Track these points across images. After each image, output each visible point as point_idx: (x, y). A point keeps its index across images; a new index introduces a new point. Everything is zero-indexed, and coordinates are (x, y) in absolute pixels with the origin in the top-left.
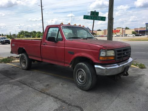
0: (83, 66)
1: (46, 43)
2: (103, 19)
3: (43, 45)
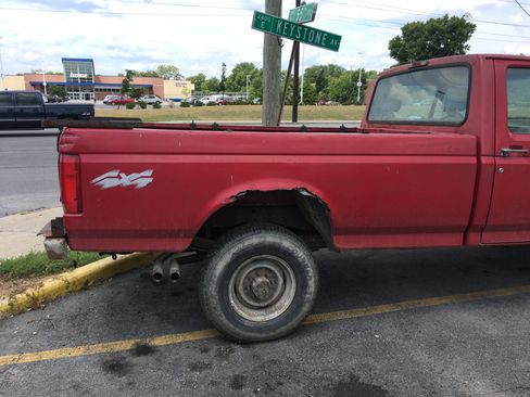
1: (521, 148)
2: (331, 42)
3: (499, 161)
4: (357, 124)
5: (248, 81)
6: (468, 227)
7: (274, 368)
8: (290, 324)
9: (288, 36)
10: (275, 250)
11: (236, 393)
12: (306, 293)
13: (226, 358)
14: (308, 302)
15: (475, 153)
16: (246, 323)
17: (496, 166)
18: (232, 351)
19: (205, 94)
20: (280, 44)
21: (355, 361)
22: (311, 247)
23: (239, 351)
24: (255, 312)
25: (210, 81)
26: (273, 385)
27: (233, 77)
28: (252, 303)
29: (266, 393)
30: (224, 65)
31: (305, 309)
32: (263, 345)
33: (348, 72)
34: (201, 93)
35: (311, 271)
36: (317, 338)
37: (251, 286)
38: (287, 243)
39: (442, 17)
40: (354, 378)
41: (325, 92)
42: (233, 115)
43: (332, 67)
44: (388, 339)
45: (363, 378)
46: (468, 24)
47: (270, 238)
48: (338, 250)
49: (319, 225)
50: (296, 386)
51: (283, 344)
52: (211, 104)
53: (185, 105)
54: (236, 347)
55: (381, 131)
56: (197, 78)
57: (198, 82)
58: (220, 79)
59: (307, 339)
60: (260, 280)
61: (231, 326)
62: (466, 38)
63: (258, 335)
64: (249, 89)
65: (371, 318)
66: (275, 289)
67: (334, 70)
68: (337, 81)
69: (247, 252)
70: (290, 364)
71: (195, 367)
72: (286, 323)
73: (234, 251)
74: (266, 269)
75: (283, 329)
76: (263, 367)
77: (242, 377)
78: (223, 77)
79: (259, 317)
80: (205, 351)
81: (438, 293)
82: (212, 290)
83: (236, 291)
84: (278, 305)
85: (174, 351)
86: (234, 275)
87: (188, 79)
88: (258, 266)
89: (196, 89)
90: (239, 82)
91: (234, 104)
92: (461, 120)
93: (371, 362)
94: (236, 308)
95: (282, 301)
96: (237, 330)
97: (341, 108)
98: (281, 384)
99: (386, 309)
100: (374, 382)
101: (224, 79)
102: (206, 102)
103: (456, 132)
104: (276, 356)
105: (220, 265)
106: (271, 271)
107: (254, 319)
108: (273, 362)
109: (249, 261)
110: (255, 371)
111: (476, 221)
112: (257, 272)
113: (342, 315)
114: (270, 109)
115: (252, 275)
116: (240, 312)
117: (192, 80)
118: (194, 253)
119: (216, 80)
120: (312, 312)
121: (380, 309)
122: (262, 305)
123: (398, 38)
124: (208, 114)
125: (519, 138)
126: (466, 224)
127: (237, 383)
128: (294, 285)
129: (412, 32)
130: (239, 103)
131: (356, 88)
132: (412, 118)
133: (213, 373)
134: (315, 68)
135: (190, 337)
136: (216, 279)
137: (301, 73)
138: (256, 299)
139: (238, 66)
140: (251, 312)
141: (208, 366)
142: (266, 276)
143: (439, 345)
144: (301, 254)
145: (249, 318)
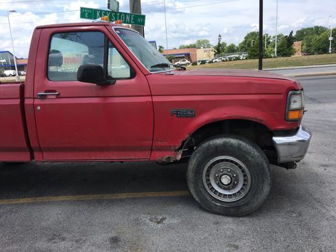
0: (231, 146)
2: (138, 20)
3: (37, 101)
30: (220, 36)
67: (319, 30)
131: (328, 42)
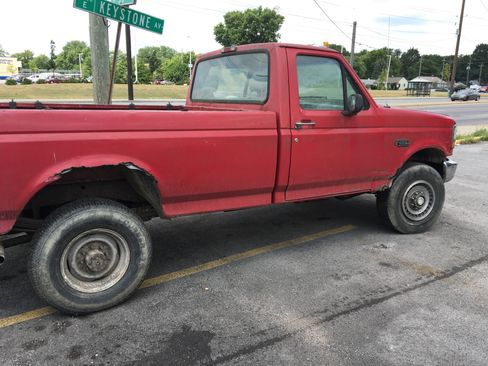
1: (309, 121)
2: (155, 25)
3: (294, 132)
4: (182, 102)
5: (81, 59)
6: (275, 188)
7: (113, 333)
8: (126, 290)
9: (112, 17)
10: (106, 223)
11: (73, 362)
12: (140, 260)
13: (63, 331)
14: (142, 267)
15: (275, 126)
16: (82, 296)
17: (292, 137)
18: (69, 324)
19: (33, 71)
20: (105, 24)
21: (188, 313)
22: (143, 218)
23: (76, 323)
24: (90, 284)
25: (39, 59)
26: (111, 349)
27: (65, 55)
28: (87, 276)
29: (104, 356)
30: (52, 42)
31: (141, 274)
32: (101, 314)
33: (180, 54)
34: (30, 70)
35: (143, 239)
36: (153, 299)
37: (85, 261)
38: (118, 215)
39: (257, 9)
40: (186, 328)
41: (159, 72)
42: (66, 93)
43: (164, 49)
44: (216, 290)
45: (194, 327)
46: (278, 16)
47: (101, 212)
48: (168, 218)
49: (150, 197)
50: (133, 345)
51: (121, 310)
52: (41, 82)
53: (11, 82)
54: (72, 320)
55: (203, 109)
56: (23, 55)
57: (26, 59)
58: (49, 57)
59: (144, 302)
60: (93, 253)
61: (66, 300)
62: (277, 28)
63: (96, 305)
64: (82, 68)
65: (202, 275)
66: (109, 260)
67: (167, 52)
68: (170, 62)
69: (77, 228)
70: (127, 327)
71: (29, 346)
72: (122, 290)
73: (63, 228)
74: (100, 242)
75: (120, 296)
76: (101, 334)
77: (80, 347)
78: (53, 54)
79: (95, 288)
80: (40, 328)
81: (257, 246)
82: (42, 268)
83: (69, 267)
84: (113, 274)
85: (6, 334)
86: (66, 252)
87: (14, 56)
88: (90, 240)
89: (24, 67)
90: (71, 60)
91: (66, 82)
92: (264, 98)
93: (202, 311)
94: (70, 283)
95: (117, 270)
96: (73, 304)
97: (174, 87)
98: (119, 346)
99: (215, 264)
100: (204, 329)
101: (54, 57)
102: (35, 80)
103: (261, 109)
104: (113, 322)
105: (48, 244)
106: (104, 244)
107: (90, 291)
108: (112, 327)
109: (80, 236)
110: (93, 338)
111: (280, 183)
112: (90, 246)
113: (177, 275)
114: (101, 87)
115: (85, 250)
116: (75, 286)
117: (18, 57)
118: (24, 234)
119: (45, 58)
120: (147, 276)
121: (209, 266)
122: (97, 276)
123: (221, 25)
124: (37, 92)
125: (308, 113)
126: (273, 185)
127: (75, 353)
128: (128, 253)
129: (233, 20)
130: (72, 81)
131: (187, 70)
132: (228, 97)
133: (50, 349)
134: (148, 49)
135: (22, 318)
136: (46, 258)
137: (135, 53)
138: (91, 272)
139: (69, 45)
140: (86, 284)
141: (42, 343)
142: (100, 249)
143: (257, 288)
144: (133, 224)
145: (86, 291)
